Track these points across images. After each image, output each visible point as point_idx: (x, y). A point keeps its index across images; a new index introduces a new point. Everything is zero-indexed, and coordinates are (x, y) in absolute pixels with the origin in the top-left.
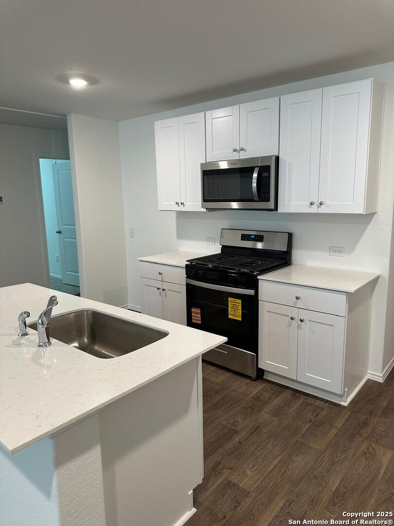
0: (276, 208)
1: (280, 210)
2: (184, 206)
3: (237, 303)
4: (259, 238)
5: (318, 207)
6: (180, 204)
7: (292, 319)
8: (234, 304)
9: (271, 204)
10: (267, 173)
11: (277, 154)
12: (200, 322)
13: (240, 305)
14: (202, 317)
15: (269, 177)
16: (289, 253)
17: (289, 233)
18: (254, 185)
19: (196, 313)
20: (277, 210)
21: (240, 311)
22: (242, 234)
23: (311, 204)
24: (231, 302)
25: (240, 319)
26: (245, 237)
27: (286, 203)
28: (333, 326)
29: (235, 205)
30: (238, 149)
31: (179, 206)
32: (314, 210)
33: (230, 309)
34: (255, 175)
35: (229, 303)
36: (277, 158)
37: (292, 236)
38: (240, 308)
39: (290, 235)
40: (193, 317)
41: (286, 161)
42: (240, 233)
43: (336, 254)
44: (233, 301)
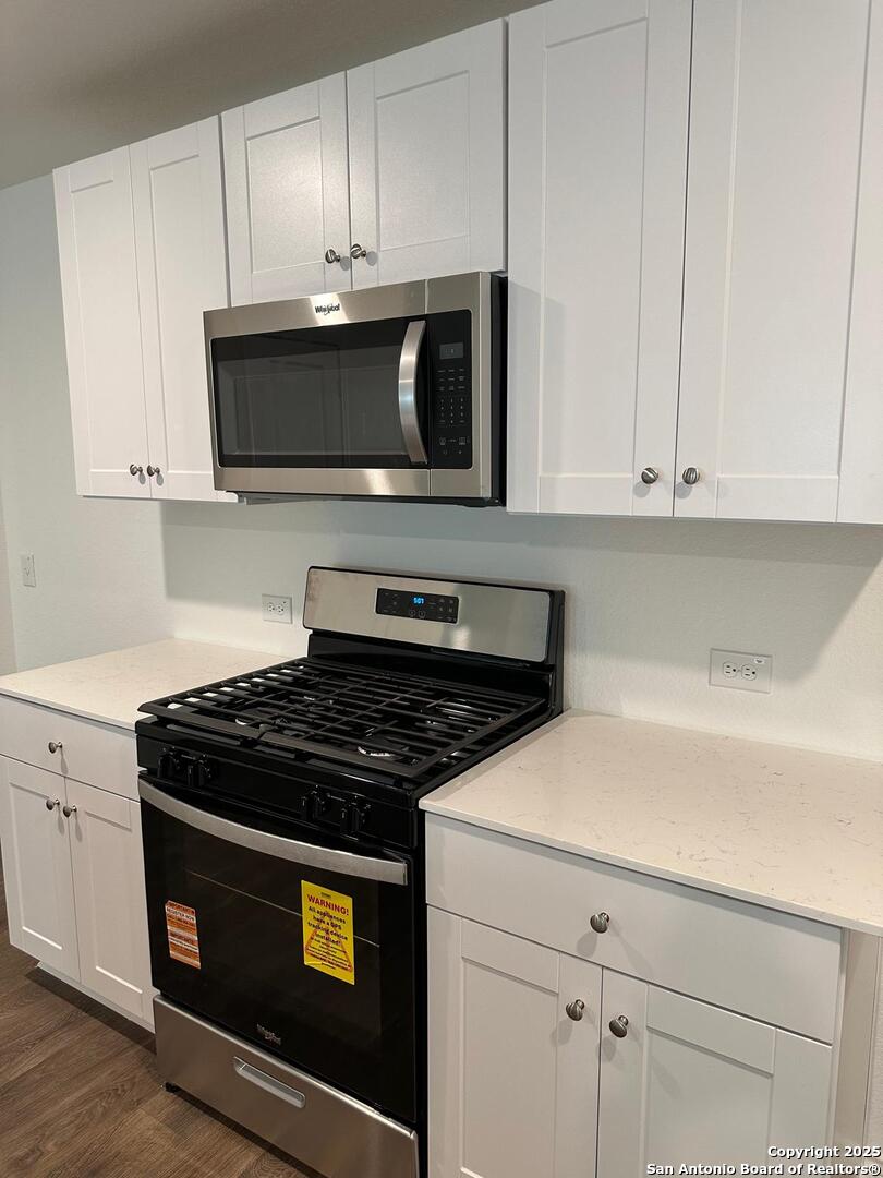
0: (500, 495)
1: (516, 502)
2: (160, 481)
3: (337, 908)
4: (443, 609)
5: (676, 492)
6: (145, 472)
7: (574, 1014)
8: (323, 909)
9: (480, 479)
10: (460, 345)
11: (501, 268)
12: (197, 963)
13: (349, 918)
14: (201, 944)
15: (465, 363)
16: (552, 668)
17: (552, 593)
18: (407, 398)
19: (181, 924)
20: (504, 504)
21: (349, 946)
22: (379, 590)
23: (647, 480)
24: (311, 899)
25: (349, 978)
26: (390, 603)
27: (540, 474)
28: (772, 1076)
29: (378, 481)
30: (344, 252)
31: (142, 480)
32: (658, 503)
33: (307, 932)
34: (409, 358)
35: (306, 904)
36: (500, 286)
37: (562, 604)
38: (348, 930)
39: (557, 599)
40: (171, 939)
41: (539, 295)
42: (373, 585)
43: (739, 680)
44: (320, 898)
